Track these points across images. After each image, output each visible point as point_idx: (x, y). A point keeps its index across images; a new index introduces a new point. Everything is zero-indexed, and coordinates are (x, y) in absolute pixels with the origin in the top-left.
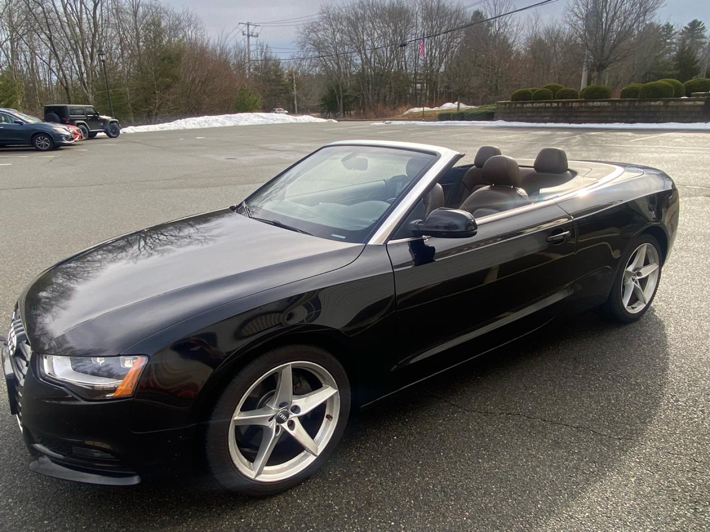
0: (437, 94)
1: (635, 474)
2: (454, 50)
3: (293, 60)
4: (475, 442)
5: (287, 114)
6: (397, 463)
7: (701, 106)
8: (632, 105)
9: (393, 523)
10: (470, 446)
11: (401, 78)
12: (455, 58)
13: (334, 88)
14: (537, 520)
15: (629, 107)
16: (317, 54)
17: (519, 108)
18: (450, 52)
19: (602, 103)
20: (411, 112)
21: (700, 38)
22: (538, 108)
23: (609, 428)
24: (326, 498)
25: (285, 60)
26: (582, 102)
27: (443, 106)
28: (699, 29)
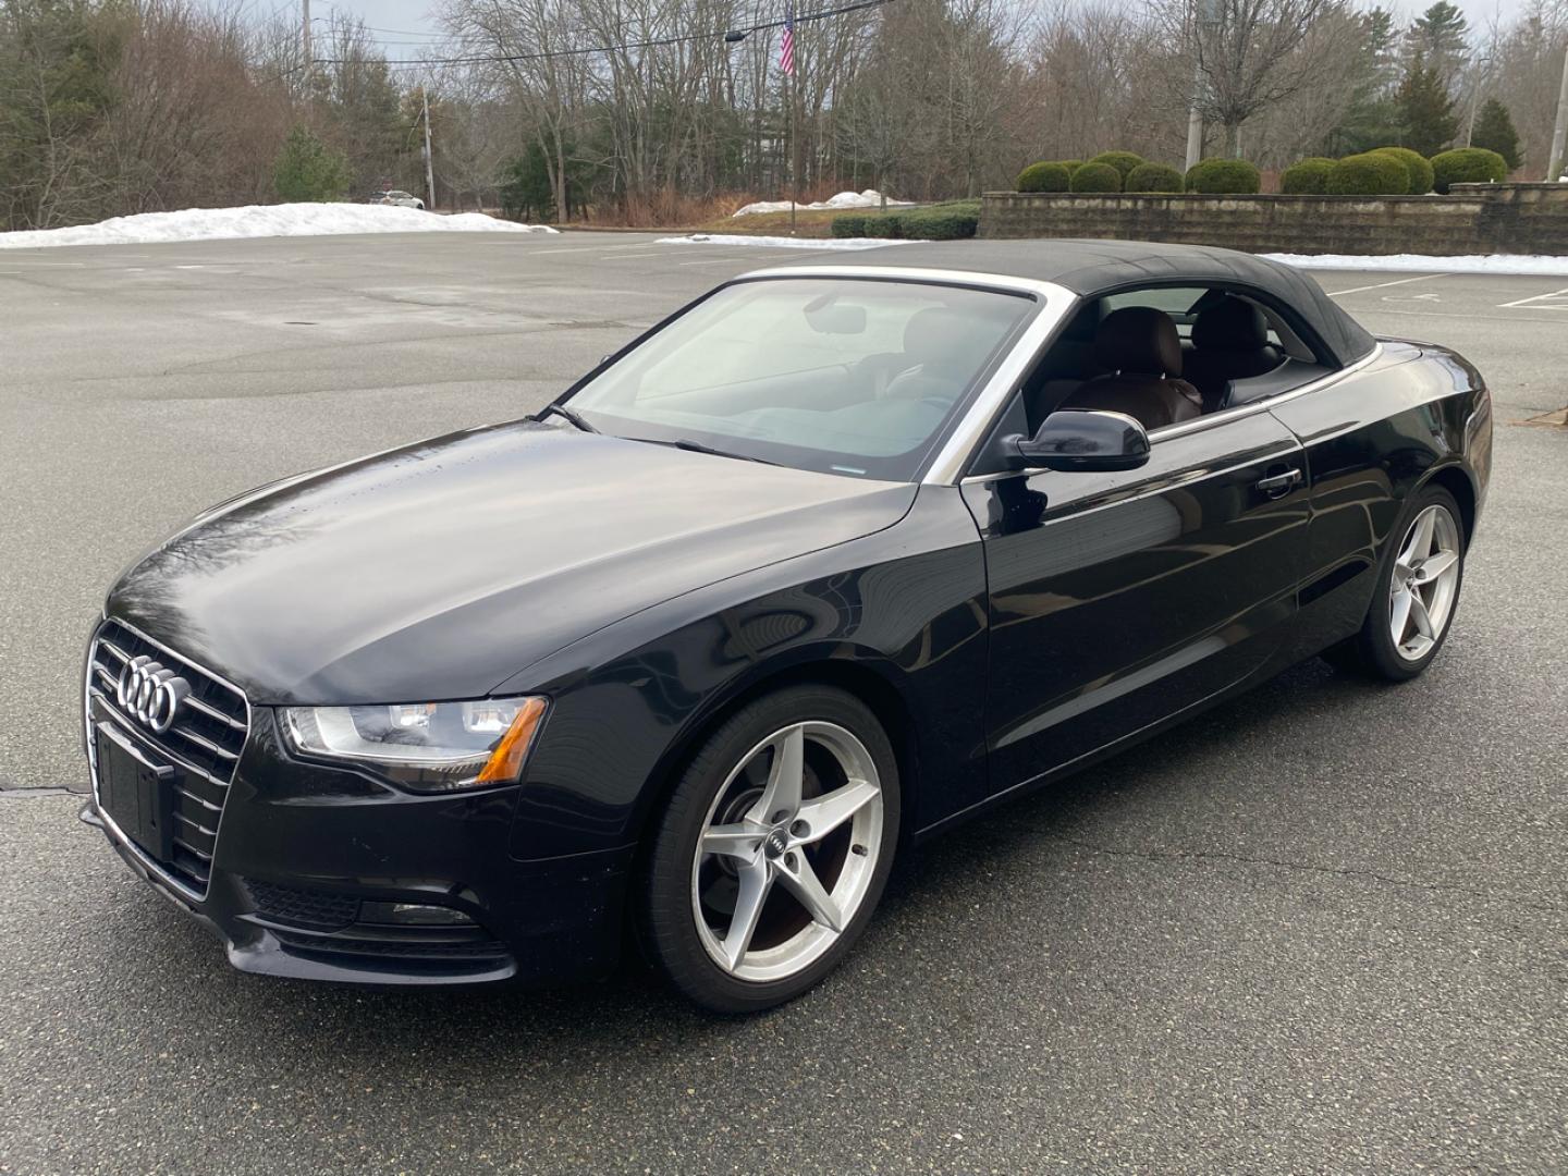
0: (814, 166)
1: (1477, 942)
2: (857, 57)
3: (424, 65)
4: (1147, 905)
5: (420, 207)
6: (998, 949)
7: (1474, 216)
8: (1312, 211)
9: (1028, 1047)
10: (1140, 914)
11: (722, 121)
12: (859, 75)
13: (541, 142)
14: (1309, 1025)
15: (1305, 215)
16: (491, 49)
17: (1037, 209)
18: (847, 58)
19: (1241, 203)
20: (750, 213)
21: (1453, 48)
22: (1086, 212)
23: (1408, 870)
24: (873, 1014)
25: (401, 62)
26: (1193, 199)
27: (835, 198)
28: (1452, 26)
